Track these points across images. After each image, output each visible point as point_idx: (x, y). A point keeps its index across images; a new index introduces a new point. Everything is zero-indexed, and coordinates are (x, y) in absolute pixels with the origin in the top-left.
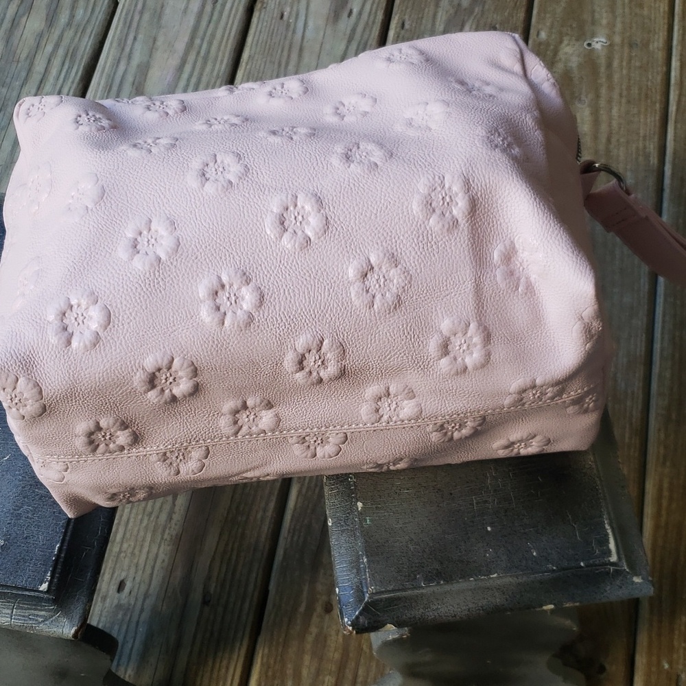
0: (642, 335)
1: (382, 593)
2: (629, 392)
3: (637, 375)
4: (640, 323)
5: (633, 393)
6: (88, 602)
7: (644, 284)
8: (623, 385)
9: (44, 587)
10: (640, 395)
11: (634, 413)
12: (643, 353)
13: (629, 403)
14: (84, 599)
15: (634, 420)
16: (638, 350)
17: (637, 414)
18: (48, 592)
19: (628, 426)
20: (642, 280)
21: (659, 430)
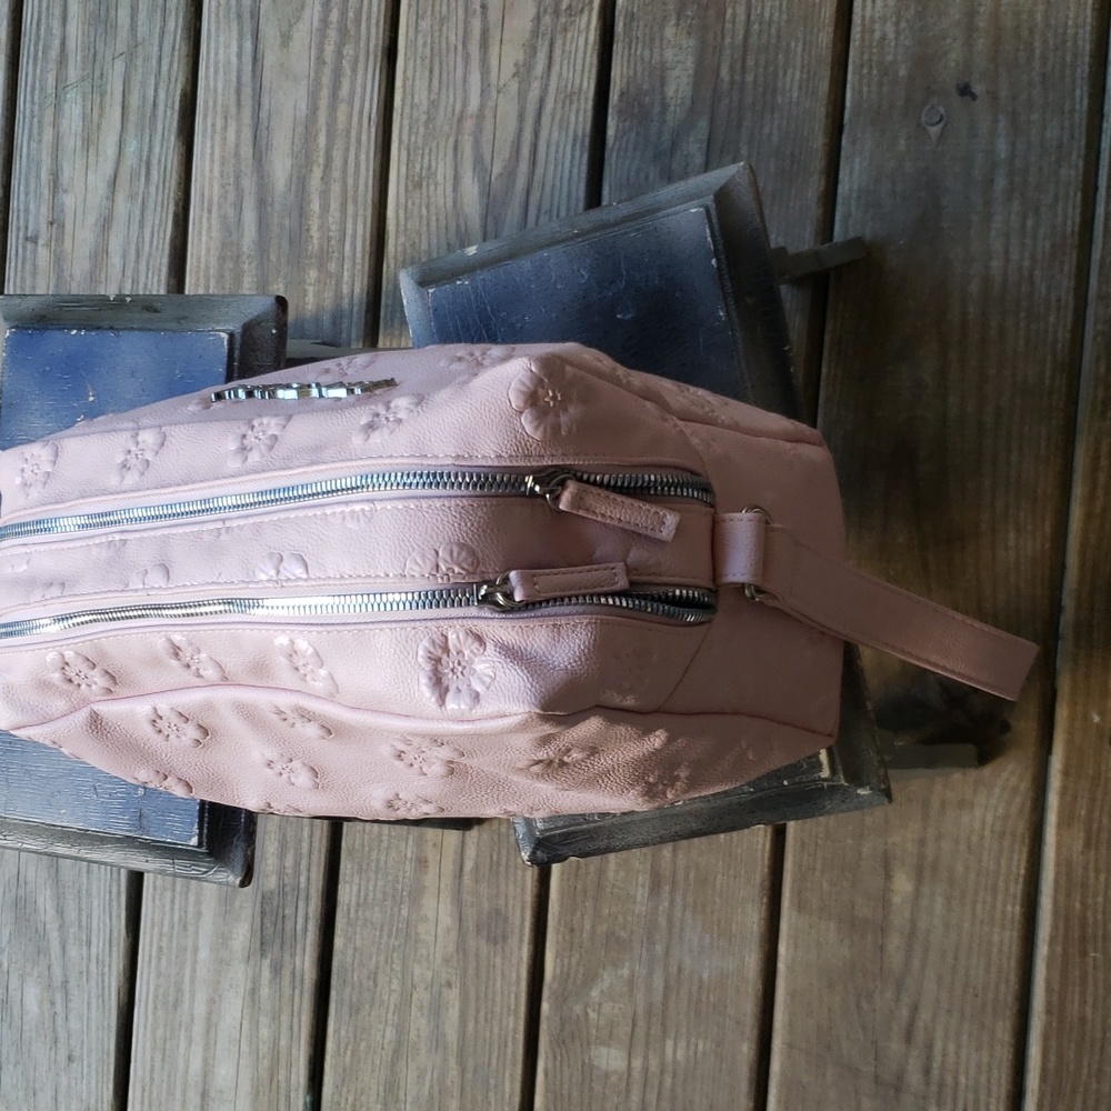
0: (1075, 196)
1: (551, 829)
2: (1053, 299)
3: (1066, 268)
4: (1073, 172)
5: (1059, 300)
6: (248, 847)
7: (1081, 100)
8: (1043, 290)
9: (194, 841)
10: (1069, 300)
11: (1060, 335)
12: (1077, 229)
13: (1052, 319)
14: (242, 845)
15: (1060, 346)
16: (1069, 222)
17: (1063, 335)
18: (200, 845)
19: (1049, 358)
20: (1078, 92)
21: (1098, 359)
